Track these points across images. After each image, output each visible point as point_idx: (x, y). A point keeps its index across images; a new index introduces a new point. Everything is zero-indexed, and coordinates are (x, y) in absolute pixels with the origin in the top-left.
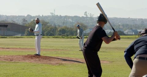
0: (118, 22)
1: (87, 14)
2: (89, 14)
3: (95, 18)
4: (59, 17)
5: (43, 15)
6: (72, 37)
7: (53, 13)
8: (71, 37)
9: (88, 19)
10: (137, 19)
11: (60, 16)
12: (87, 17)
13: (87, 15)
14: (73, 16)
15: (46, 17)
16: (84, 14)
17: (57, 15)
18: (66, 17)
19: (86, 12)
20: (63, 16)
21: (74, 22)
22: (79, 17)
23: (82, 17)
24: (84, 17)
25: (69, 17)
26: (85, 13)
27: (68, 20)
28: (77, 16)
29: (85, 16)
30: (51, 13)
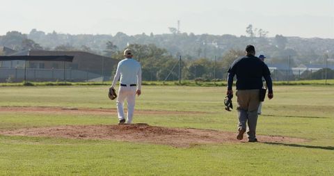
1: (253, 30)
2: (258, 31)
3: (271, 38)
4: (189, 37)
5: (152, 34)
6: (219, 83)
7: (175, 29)
8: (217, 83)
9: (254, 41)
11: (192, 34)
12: (252, 38)
13: (252, 33)
14: (221, 35)
15: (158, 36)
16: (246, 29)
17: (185, 34)
18: (204, 36)
19: (250, 26)
20: (199, 36)
21: (222, 48)
22: (235, 37)
23: (242, 36)
24: (245, 37)
25: (212, 38)
26: (248, 28)
27: (209, 44)
28: (231, 36)
29: (248, 35)
30: (171, 29)
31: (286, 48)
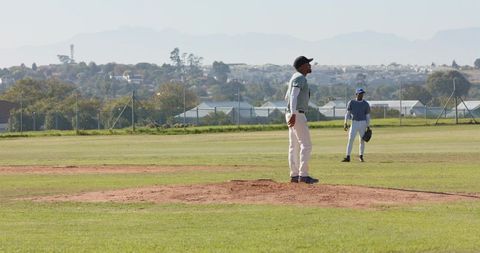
0: (280, 80)
1: (180, 55)
2: (188, 55)
4: (88, 68)
5: (34, 65)
7: (66, 57)
9: (182, 71)
10: (344, 69)
11: (93, 64)
12: (180, 67)
13: (179, 60)
14: (135, 63)
15: (44, 69)
16: (170, 55)
17: (83, 64)
18: (111, 67)
19: (176, 51)
20: (102, 65)
21: (137, 82)
22: (155, 67)
23: (164, 65)
24: (169, 65)
25: (122, 69)
26: (172, 53)
27: (117, 77)
28: (150, 65)
29: (173, 63)
30: (61, 57)
31: (228, 81)
